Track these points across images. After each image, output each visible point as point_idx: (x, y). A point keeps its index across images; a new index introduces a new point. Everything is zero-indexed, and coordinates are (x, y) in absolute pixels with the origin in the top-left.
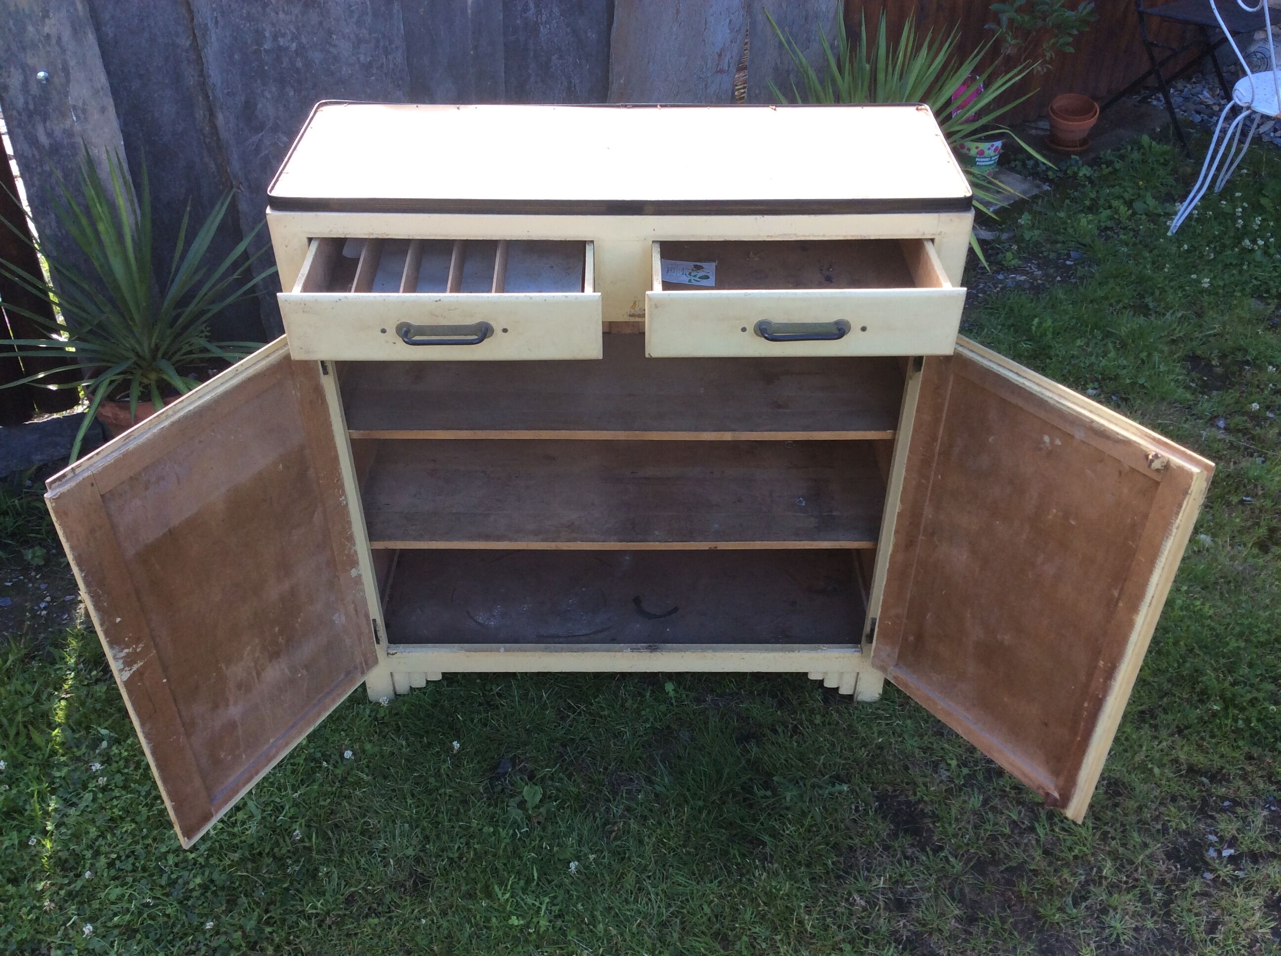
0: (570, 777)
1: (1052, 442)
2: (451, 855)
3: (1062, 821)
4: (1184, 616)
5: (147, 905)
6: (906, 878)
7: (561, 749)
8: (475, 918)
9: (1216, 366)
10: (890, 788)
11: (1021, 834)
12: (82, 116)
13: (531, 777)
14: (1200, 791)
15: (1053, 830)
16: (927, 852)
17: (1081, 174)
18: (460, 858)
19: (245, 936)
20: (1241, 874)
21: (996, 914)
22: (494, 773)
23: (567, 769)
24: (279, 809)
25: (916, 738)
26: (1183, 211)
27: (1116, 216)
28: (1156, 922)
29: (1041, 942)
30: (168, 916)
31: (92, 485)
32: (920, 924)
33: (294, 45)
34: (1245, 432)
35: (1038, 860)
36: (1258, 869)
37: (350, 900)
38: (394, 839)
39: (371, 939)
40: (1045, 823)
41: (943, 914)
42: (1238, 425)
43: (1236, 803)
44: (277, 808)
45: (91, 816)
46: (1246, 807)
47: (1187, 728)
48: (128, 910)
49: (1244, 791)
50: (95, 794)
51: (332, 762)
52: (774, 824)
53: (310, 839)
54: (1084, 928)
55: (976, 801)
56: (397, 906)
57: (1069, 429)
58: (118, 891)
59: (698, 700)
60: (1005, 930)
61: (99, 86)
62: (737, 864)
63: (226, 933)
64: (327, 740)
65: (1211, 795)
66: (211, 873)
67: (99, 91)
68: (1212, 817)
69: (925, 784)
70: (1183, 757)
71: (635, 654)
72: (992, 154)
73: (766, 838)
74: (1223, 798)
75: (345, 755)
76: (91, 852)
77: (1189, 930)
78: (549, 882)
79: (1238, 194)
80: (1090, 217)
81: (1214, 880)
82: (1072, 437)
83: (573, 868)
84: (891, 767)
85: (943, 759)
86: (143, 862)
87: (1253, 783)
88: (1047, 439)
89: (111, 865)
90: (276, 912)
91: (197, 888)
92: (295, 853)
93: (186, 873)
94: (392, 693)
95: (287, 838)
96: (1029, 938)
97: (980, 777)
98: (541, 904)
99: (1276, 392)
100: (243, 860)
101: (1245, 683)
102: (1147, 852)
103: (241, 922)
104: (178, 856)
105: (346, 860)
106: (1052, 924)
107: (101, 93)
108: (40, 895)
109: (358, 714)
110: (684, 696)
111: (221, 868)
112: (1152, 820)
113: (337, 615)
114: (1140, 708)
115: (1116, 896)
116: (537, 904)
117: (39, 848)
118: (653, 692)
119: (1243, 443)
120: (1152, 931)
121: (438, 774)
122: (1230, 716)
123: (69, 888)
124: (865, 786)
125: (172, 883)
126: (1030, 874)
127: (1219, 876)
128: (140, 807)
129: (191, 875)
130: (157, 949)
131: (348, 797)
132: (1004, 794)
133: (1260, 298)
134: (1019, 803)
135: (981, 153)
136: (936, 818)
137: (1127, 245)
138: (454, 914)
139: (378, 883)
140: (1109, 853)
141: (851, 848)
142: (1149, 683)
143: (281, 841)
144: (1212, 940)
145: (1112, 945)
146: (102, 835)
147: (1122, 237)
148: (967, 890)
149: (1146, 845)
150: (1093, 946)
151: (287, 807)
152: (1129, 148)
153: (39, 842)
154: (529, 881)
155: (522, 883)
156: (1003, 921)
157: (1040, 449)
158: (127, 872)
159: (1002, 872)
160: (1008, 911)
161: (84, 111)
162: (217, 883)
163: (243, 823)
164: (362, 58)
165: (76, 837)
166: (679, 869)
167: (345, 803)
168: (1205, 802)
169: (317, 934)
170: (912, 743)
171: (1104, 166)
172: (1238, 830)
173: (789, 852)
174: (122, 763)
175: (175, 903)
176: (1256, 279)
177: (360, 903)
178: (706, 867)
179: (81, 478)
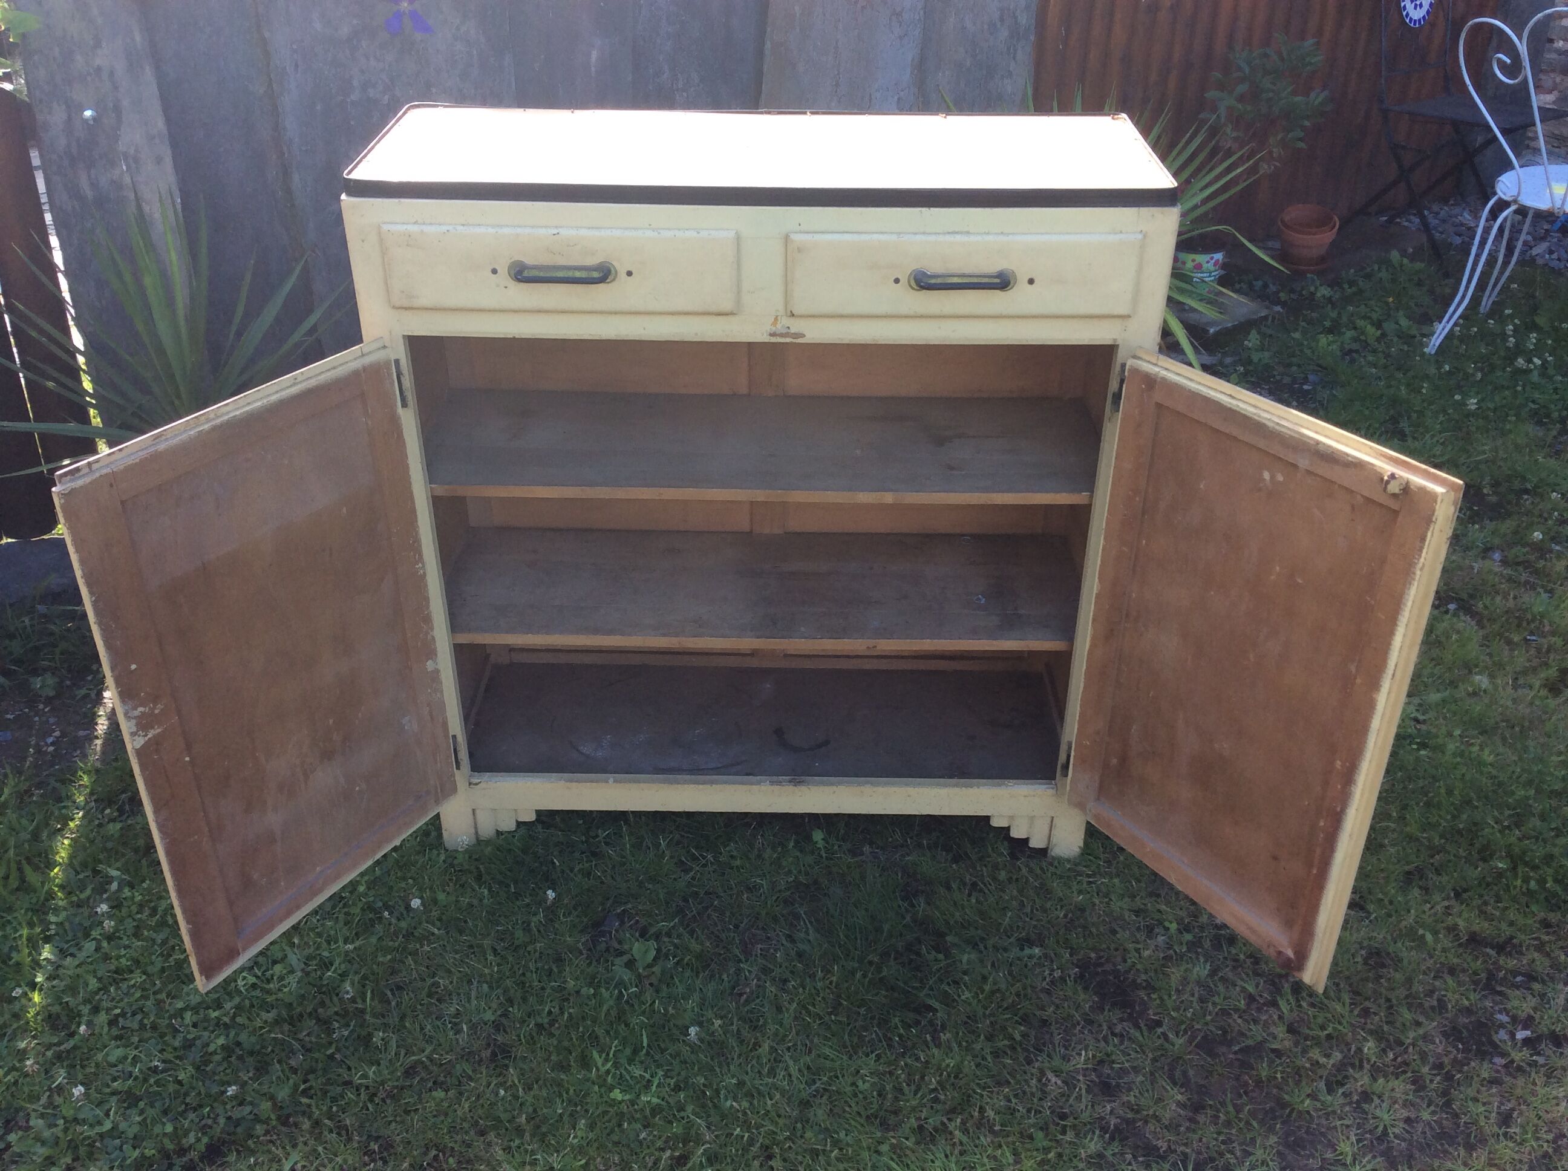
0: (692, 933)
1: (1272, 477)
2: (540, 1021)
3: (1311, 996)
4: (1458, 763)
5: (155, 1070)
6: (1114, 1057)
7: (682, 904)
8: (567, 1093)
9: (1488, 495)
10: (1093, 955)
11: (1259, 1010)
12: (134, 166)
13: (643, 934)
14: (1485, 962)
15: (1300, 1006)
16: (1140, 1028)
17: (1319, 295)
18: (551, 1024)
19: (277, 1107)
20: (1541, 1060)
21: (1228, 1100)
22: (596, 927)
23: (688, 926)
24: (326, 965)
25: (1126, 899)
26: (1441, 330)
27: (1363, 338)
28: (1434, 1113)
29: (1287, 1134)
30: (180, 1083)
31: (111, 485)
32: (1133, 1110)
34: (1526, 564)
35: (1282, 1039)
36: (1562, 1053)
37: (410, 1072)
38: (469, 1001)
39: (435, 1116)
40: (1290, 997)
41: (1160, 1100)
42: (1517, 557)
43: (1531, 977)
44: (325, 964)
45: (91, 967)
46: (1544, 982)
47: (1465, 891)
48: (130, 1074)
49: (1542, 964)
50: (98, 941)
51: (396, 914)
52: (947, 988)
53: (364, 1001)
54: (1341, 1118)
55: (1201, 970)
56: (470, 1079)
57: (1291, 457)
58: (119, 1052)
59: (853, 853)
60: (1240, 1120)
61: (156, 132)
62: (900, 1036)
63: (251, 1103)
64: (391, 888)
65: (1499, 969)
66: (237, 1035)
67: (155, 138)
68: (1500, 993)
69: (1137, 950)
70: (1461, 924)
71: (776, 788)
72: (1212, 268)
73: (936, 1005)
74: (1515, 973)
75: (412, 903)
76: (89, 1007)
77: (1475, 1123)
78: (663, 1051)
79: (1508, 312)
80: (1331, 337)
81: (1505, 1066)
82: (1295, 466)
83: (693, 1034)
84: (1094, 930)
85: (1160, 923)
86: (152, 1019)
87: (1552, 955)
88: (1266, 475)
89: (112, 1023)
90: (316, 1082)
91: (219, 1051)
92: (343, 1014)
93: (206, 1034)
94: (473, 837)
95: (335, 999)
96: (1271, 1130)
97: (1207, 944)
98: (652, 1076)
99: (1562, 522)
100: (277, 1022)
101: (1537, 838)
102: (1421, 1031)
103: (272, 1090)
104: (197, 1013)
105: (407, 1025)
106: (1300, 1112)
107: (158, 141)
108: (22, 1054)
109: (430, 859)
110: (836, 847)
111: (251, 1029)
112: (1425, 996)
113: (407, 718)
114: (1407, 868)
115: (1381, 1081)
116: (647, 1076)
117: (24, 1001)
118: (797, 842)
119: (1524, 577)
120: (1429, 1124)
121: (527, 929)
122: (1520, 875)
123: (58, 1049)
124: (1062, 951)
125: (188, 1045)
126: (1272, 1056)
127: (1512, 1061)
128: (154, 957)
129: (213, 1036)
130: (164, 1120)
131: (414, 953)
132: (1237, 964)
133: (1540, 423)
134: (1257, 974)
135: (1199, 267)
136: (1150, 987)
137: (1375, 366)
138: (540, 1088)
139: (447, 1053)
140: (1371, 1032)
141: (1045, 1023)
142: (1417, 839)
143: (327, 1001)
144: (1505, 1134)
145: (1378, 1139)
146: (104, 989)
147: (1370, 358)
148: (1191, 1073)
149: (1418, 1024)
150: (1353, 1139)
151: (337, 962)
152: (1376, 267)
153: (25, 994)
154: (635, 1052)
155: (628, 1051)
156: (1238, 1109)
157: (1260, 490)
158: (132, 1031)
159: (1235, 1053)
160: (1244, 1097)
161: (136, 160)
162: (245, 1045)
163: (281, 978)
165: (73, 990)
166: (826, 1038)
167: (410, 960)
168: (1491, 976)
169: (368, 1109)
170: (1119, 905)
171: (1346, 286)
172: (1535, 1009)
173: (966, 1023)
174: (134, 908)
175: (190, 1068)
176: (1533, 402)
177: (423, 1074)
178: (860, 1037)
179: (97, 475)
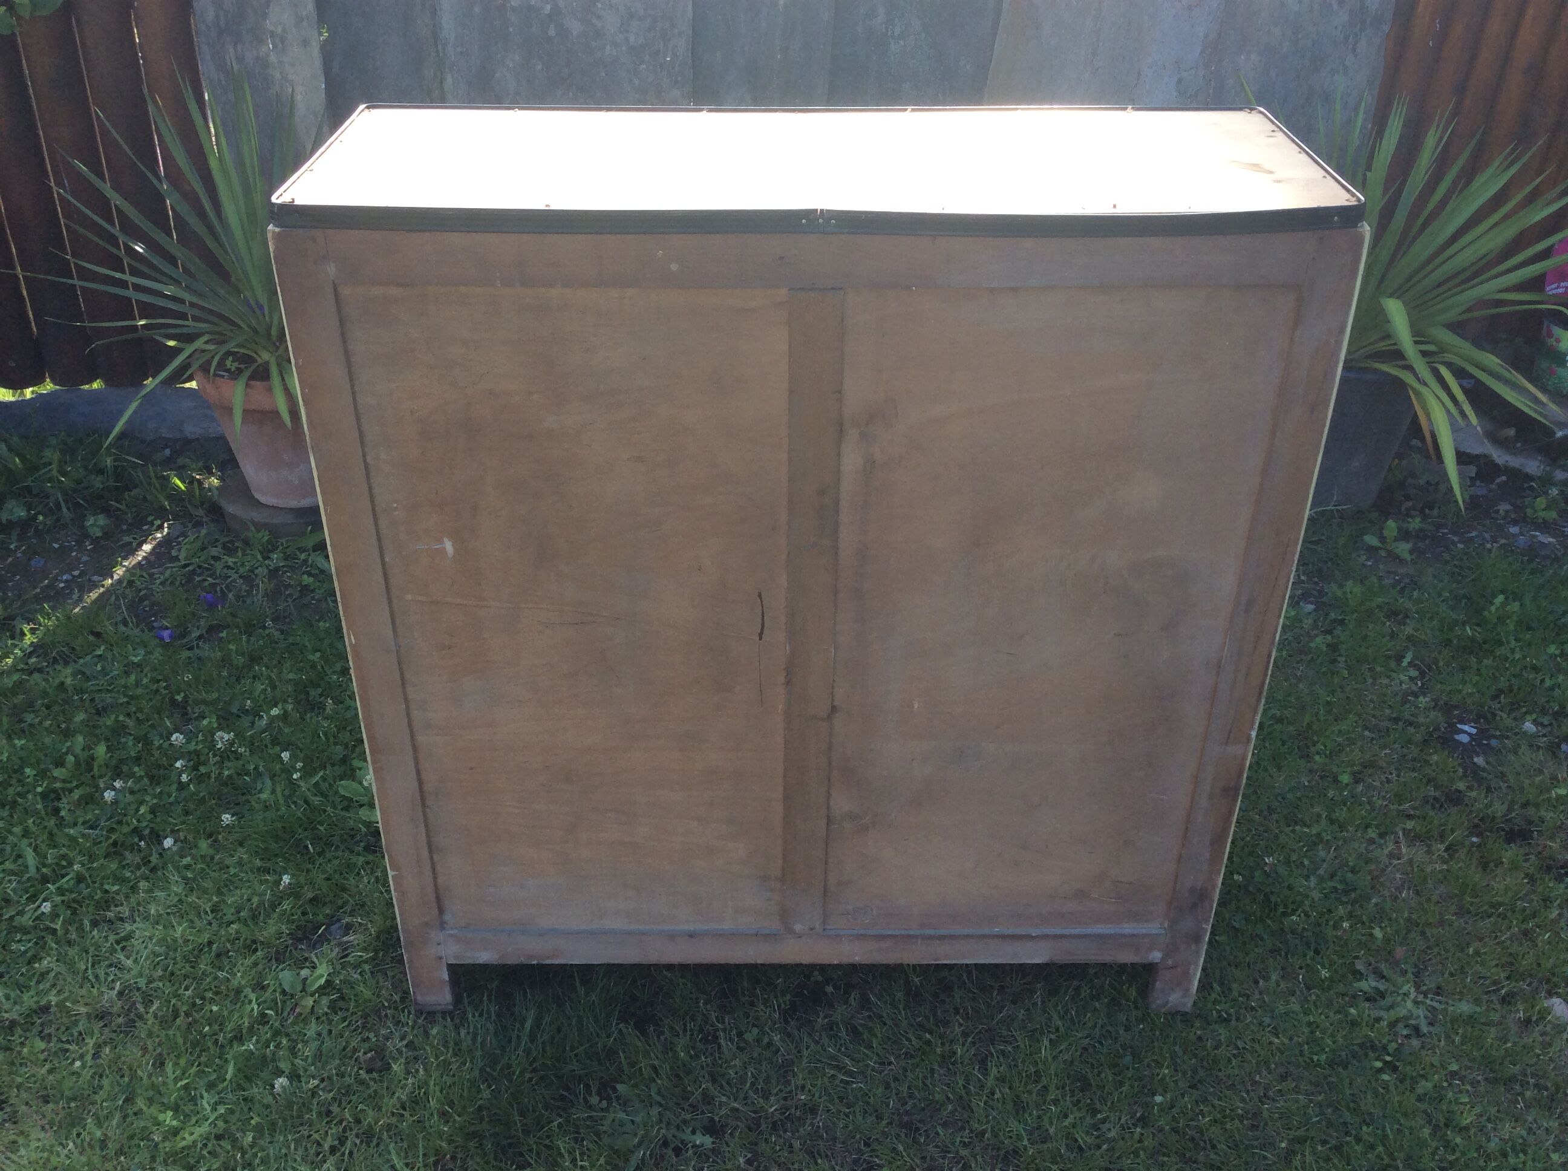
33: (549, 7)
61: (304, 13)
67: (303, 20)
107: (305, 23)
161: (283, 40)
164: (632, 39)
